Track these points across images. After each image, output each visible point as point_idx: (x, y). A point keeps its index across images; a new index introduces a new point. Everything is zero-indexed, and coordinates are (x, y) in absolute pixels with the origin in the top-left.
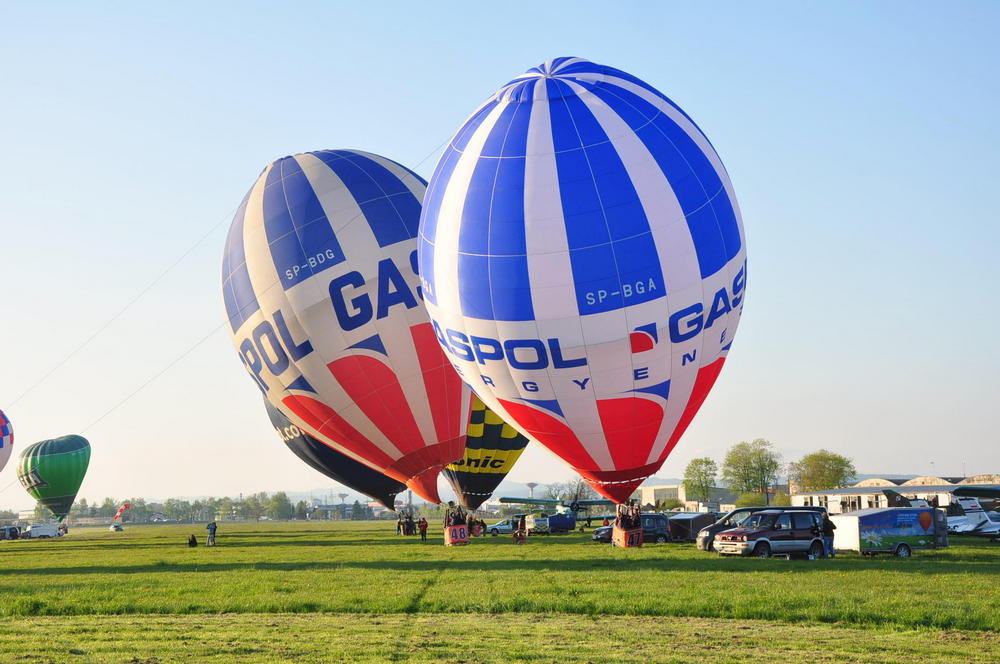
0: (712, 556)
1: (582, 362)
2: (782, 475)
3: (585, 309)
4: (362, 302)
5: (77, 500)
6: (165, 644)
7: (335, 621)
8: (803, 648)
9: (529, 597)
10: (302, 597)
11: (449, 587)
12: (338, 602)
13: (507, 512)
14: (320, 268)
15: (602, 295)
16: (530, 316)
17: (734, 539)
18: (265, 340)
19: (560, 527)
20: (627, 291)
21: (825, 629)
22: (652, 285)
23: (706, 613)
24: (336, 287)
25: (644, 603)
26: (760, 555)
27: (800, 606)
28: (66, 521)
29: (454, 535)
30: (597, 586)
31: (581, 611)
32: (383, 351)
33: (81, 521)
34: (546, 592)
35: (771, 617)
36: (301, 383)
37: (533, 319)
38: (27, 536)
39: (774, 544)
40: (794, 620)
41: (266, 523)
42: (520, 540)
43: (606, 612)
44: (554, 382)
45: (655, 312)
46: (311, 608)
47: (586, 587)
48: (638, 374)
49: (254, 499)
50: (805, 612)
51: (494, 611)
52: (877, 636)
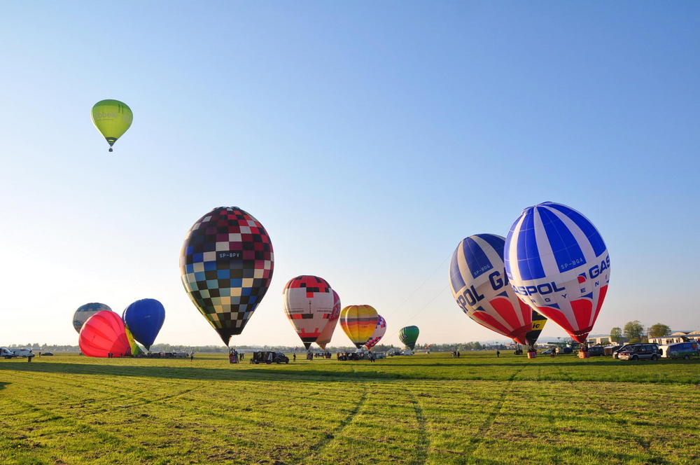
0: (619, 360)
1: (563, 289)
2: (645, 332)
3: (561, 271)
4: (500, 281)
5: (416, 344)
6: (432, 389)
7: (486, 383)
8: (642, 392)
9: (549, 376)
10: (477, 375)
11: (526, 372)
12: (488, 377)
13: (551, 347)
14: (485, 271)
15: (566, 265)
16: (543, 275)
17: (625, 355)
18: (467, 295)
19: (567, 352)
20: (574, 263)
21: (652, 385)
22: (581, 260)
23: (610, 380)
24: (491, 277)
25: (589, 377)
26: (634, 360)
27: (644, 377)
28: (414, 350)
29: (531, 355)
30: (574, 372)
31: (567, 380)
32: (507, 296)
33: (418, 351)
34: (557, 374)
35: (633, 381)
36: (480, 308)
37: (545, 276)
38: (403, 354)
39: (639, 356)
40: (641, 382)
41: (473, 351)
42: (553, 356)
43: (576, 380)
44: (555, 297)
45: (584, 269)
46: (479, 379)
47: (571, 372)
48: (582, 291)
49: (469, 344)
50: (646, 379)
51: (538, 380)
52: (671, 387)
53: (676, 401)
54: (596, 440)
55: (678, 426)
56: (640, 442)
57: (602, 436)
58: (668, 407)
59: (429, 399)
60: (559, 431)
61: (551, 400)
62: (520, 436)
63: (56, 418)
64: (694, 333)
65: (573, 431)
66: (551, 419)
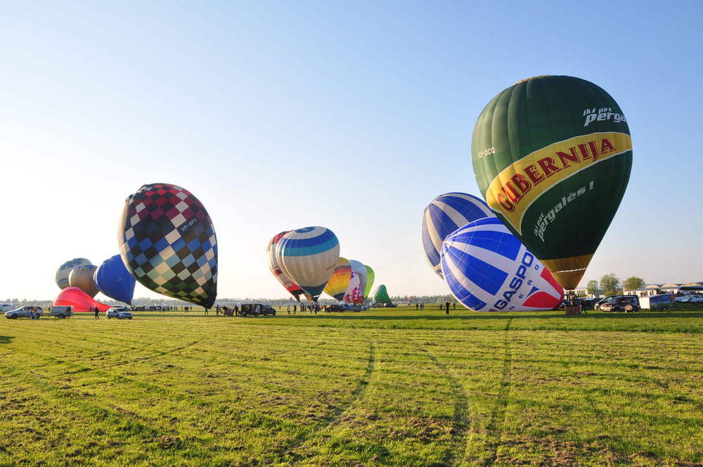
0: (600, 312)
2: (620, 285)
6: (434, 338)
7: (484, 332)
8: (638, 340)
9: (543, 326)
12: (483, 327)
17: (607, 306)
21: (644, 334)
23: (604, 330)
25: (583, 327)
26: (616, 311)
27: (635, 327)
31: (562, 330)
35: (626, 331)
39: (621, 307)
40: (633, 331)
43: (570, 330)
46: (475, 329)
50: (637, 329)
51: (533, 330)
52: (663, 336)
53: (674, 348)
54: (618, 383)
55: (686, 370)
56: (659, 383)
57: (621, 379)
58: (669, 353)
59: (437, 348)
60: (580, 376)
61: (555, 348)
62: (544, 379)
63: (86, 370)
64: (667, 286)
65: (593, 374)
66: (566, 364)
